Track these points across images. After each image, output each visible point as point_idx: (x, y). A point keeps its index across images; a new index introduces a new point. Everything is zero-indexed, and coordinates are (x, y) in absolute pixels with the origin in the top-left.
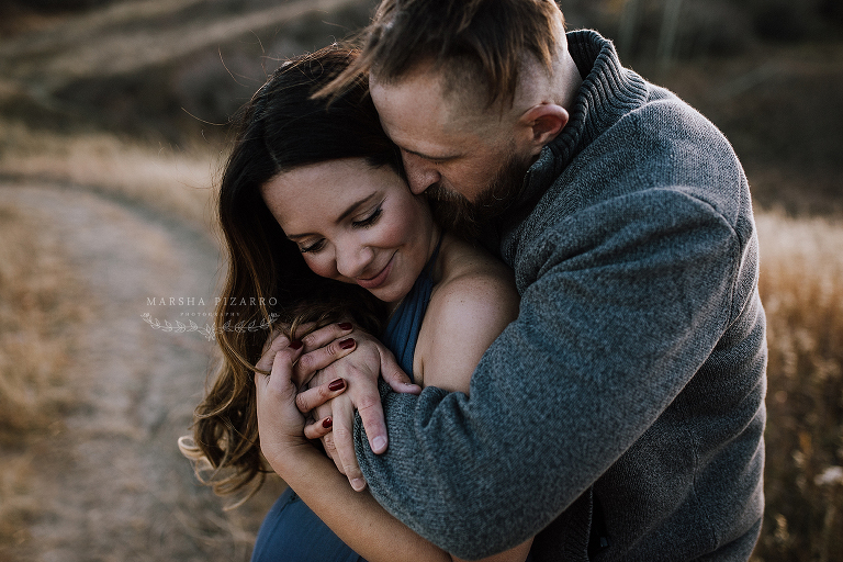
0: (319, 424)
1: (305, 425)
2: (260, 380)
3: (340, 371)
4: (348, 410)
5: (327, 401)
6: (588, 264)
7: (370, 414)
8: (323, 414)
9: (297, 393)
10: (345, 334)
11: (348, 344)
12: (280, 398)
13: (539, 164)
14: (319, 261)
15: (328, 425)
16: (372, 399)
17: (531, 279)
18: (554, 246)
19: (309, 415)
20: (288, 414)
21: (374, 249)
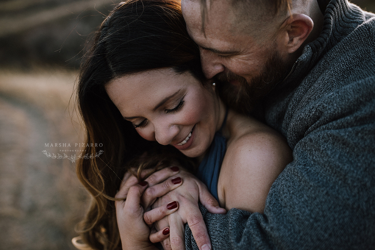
0: (160, 233)
1: (150, 234)
2: (118, 205)
3: (173, 198)
4: (180, 224)
5: (165, 216)
6: (350, 125)
7: (197, 228)
8: (162, 225)
9: (144, 212)
10: (175, 175)
11: (177, 181)
12: (132, 217)
13: (304, 57)
14: (145, 132)
15: (167, 233)
16: (197, 218)
17: (300, 136)
18: (321, 113)
19: (152, 227)
20: (138, 227)
21: (180, 126)
